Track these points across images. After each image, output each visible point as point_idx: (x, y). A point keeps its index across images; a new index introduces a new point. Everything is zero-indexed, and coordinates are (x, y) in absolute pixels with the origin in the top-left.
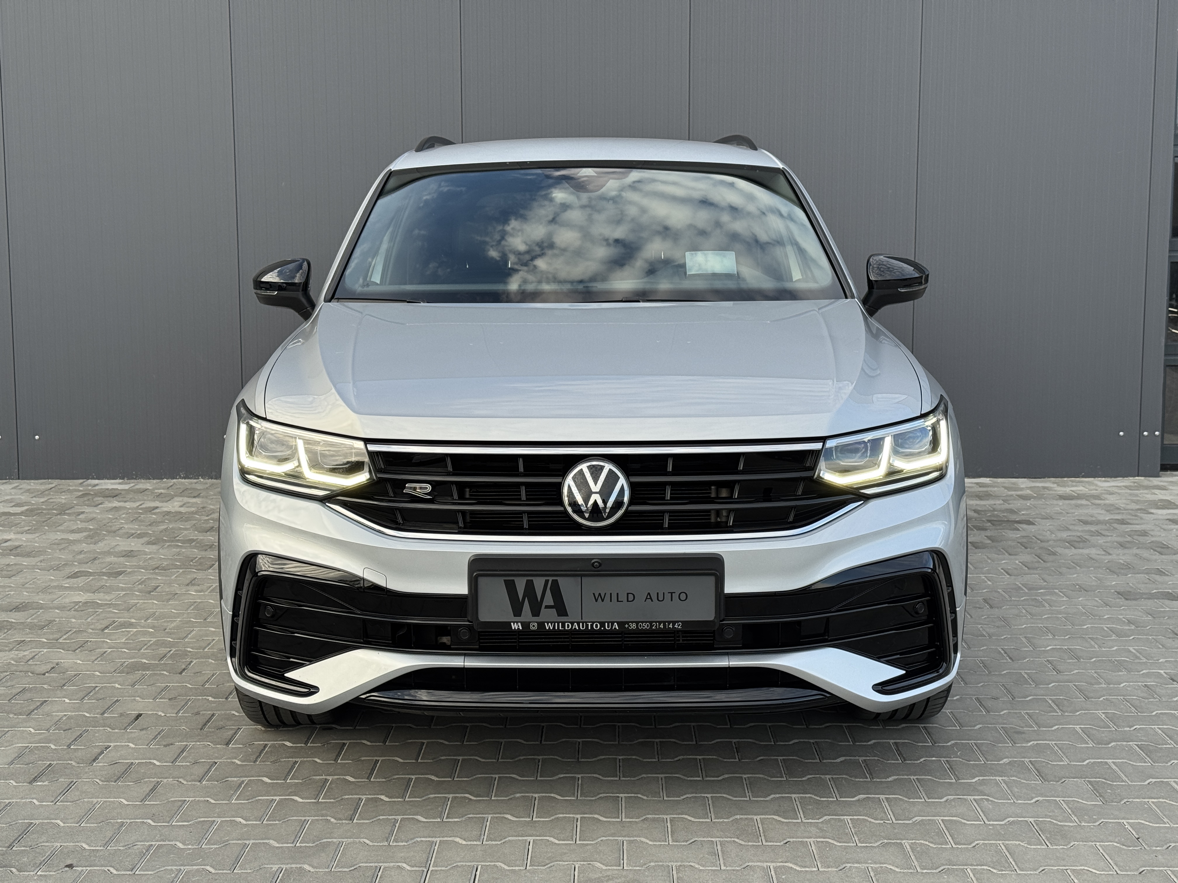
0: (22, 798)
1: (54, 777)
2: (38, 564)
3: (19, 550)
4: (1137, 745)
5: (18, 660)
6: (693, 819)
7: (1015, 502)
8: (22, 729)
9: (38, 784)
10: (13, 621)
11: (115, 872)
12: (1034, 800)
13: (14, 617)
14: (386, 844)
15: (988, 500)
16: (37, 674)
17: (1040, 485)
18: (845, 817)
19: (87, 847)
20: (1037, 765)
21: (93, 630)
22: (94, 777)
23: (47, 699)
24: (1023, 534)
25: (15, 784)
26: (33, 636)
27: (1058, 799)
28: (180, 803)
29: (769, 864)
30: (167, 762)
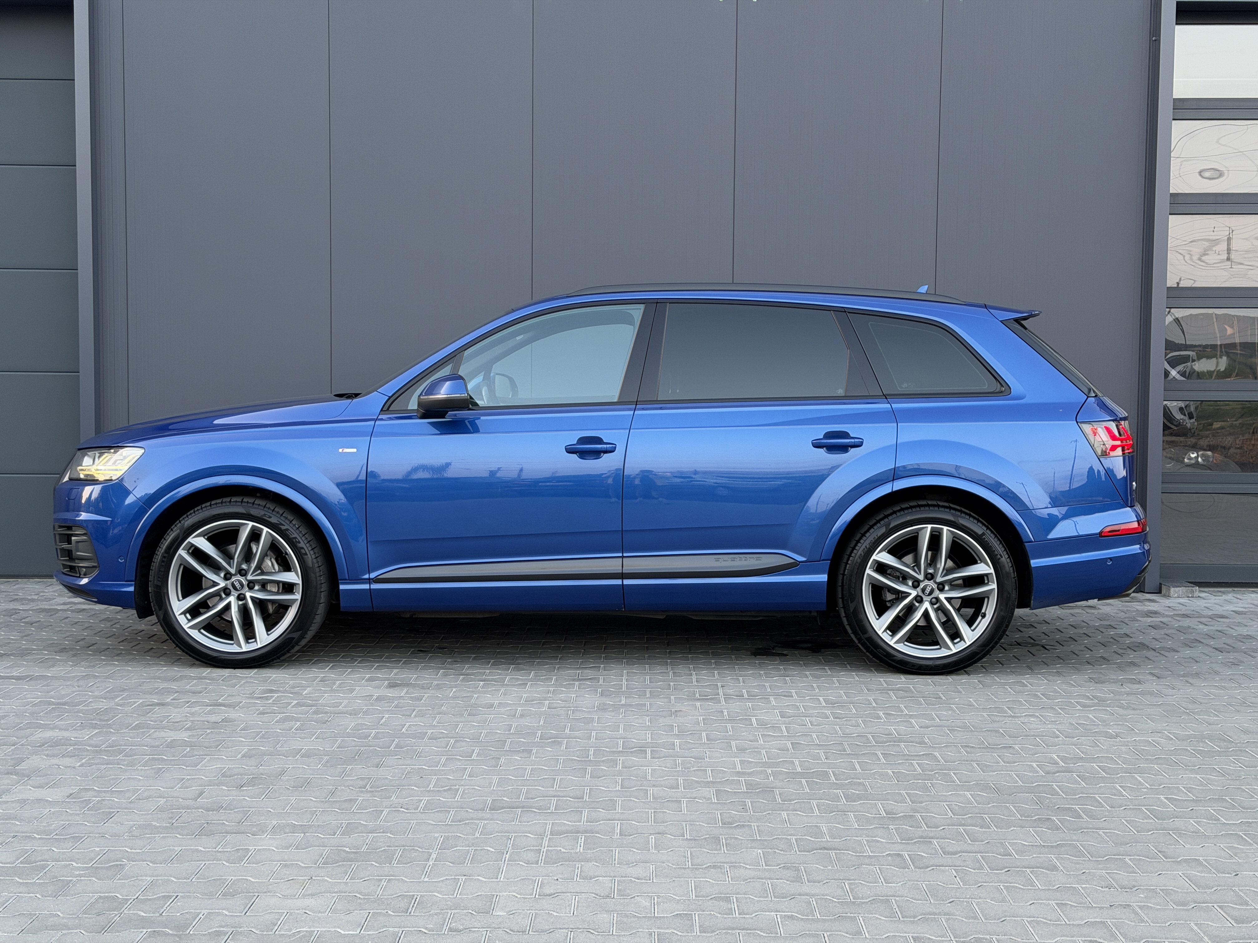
0: (236, 796)
4: (1077, 775)
5: (193, 714)
6: (736, 813)
8: (215, 756)
9: (244, 788)
11: (322, 836)
12: (990, 805)
19: (296, 823)
20: (997, 786)
22: (284, 785)
23: (227, 739)
25: (226, 788)
27: (1008, 805)
29: (791, 837)
30: (336, 777)
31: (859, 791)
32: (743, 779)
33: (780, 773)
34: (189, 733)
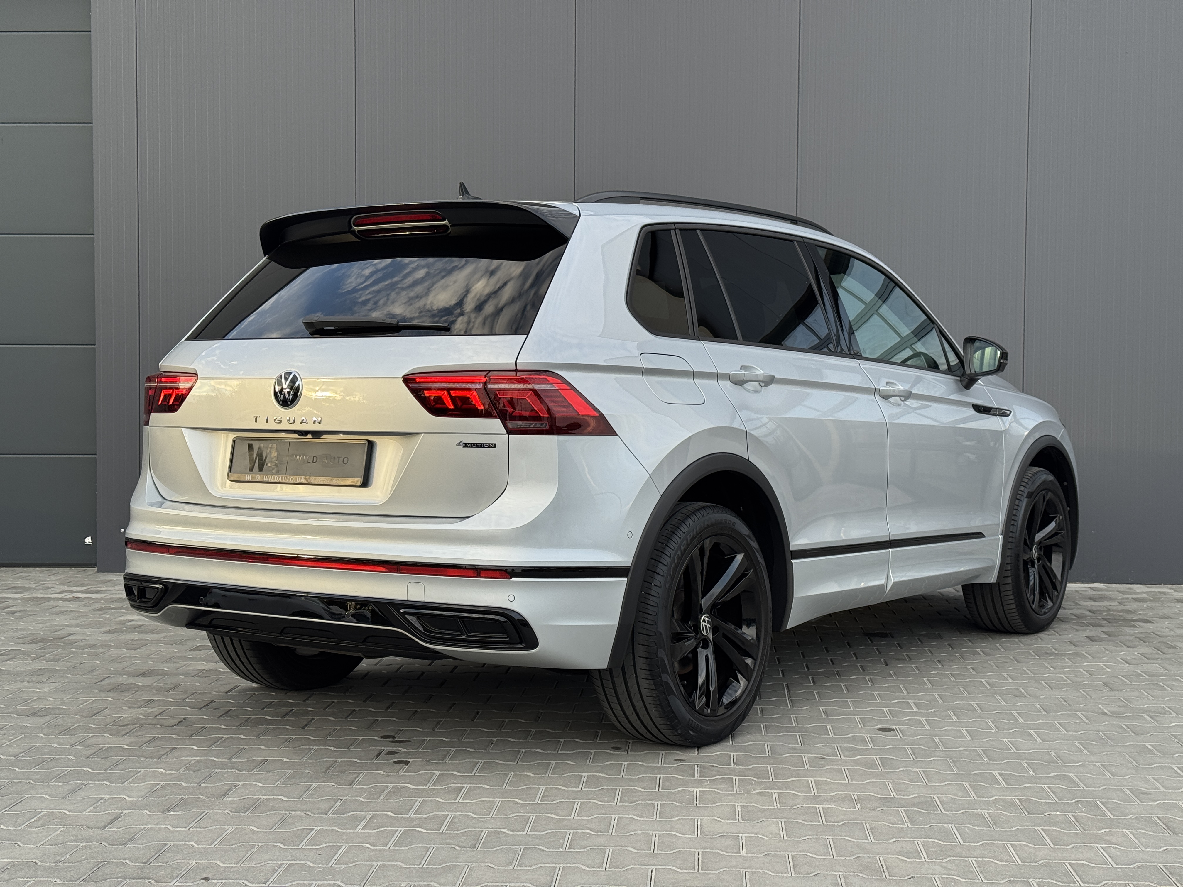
0: (157, 824)
1: (187, 808)
2: (162, 639)
3: (142, 628)
5: (147, 716)
6: (814, 856)
7: (1130, 604)
8: (153, 770)
9: (172, 813)
10: (140, 684)
13: (140, 681)
14: (511, 867)
15: (1102, 602)
16: (166, 726)
17: (1157, 590)
18: (969, 859)
19: (221, 864)
21: (217, 692)
22: (224, 809)
23: (176, 747)
24: (1141, 630)
25: (148, 813)
26: (159, 696)
28: (308, 831)
30: (294, 798)
31: (978, 826)
32: (821, 806)
33: (869, 799)
34: (133, 738)
